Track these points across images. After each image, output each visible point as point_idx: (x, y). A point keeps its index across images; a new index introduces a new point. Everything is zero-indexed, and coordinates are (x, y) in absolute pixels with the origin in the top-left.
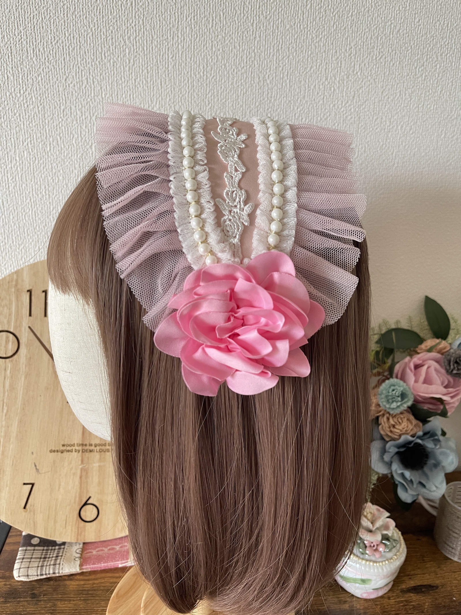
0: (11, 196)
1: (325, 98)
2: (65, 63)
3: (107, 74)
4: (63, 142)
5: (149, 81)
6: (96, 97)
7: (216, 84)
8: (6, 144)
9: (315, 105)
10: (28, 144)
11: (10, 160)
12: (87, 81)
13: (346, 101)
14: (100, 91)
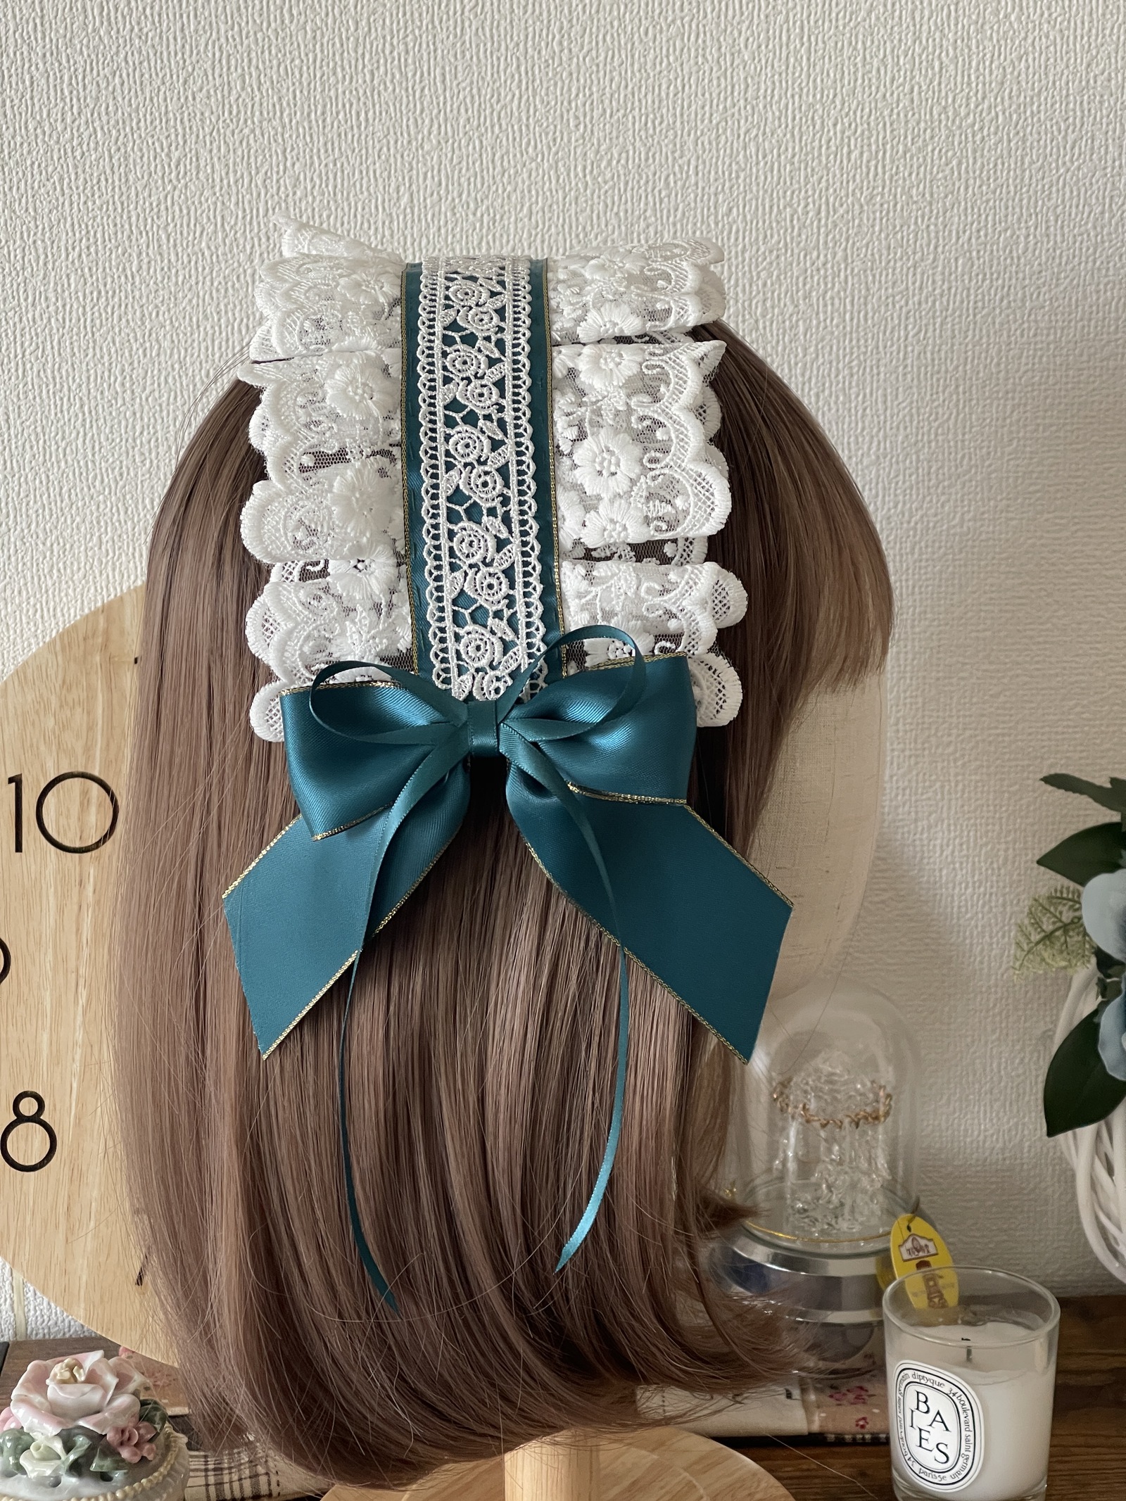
0: (31, 396)
1: (916, 88)
2: (184, 37)
3: (297, 62)
4: (175, 245)
5: (410, 75)
6: (265, 123)
7: (598, 71)
8: (23, 258)
9: (886, 113)
10: (80, 256)
11: (30, 299)
12: (244, 82)
13: (979, 96)
14: (277, 107)
